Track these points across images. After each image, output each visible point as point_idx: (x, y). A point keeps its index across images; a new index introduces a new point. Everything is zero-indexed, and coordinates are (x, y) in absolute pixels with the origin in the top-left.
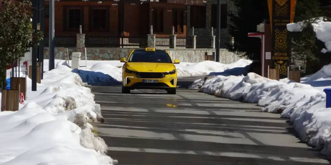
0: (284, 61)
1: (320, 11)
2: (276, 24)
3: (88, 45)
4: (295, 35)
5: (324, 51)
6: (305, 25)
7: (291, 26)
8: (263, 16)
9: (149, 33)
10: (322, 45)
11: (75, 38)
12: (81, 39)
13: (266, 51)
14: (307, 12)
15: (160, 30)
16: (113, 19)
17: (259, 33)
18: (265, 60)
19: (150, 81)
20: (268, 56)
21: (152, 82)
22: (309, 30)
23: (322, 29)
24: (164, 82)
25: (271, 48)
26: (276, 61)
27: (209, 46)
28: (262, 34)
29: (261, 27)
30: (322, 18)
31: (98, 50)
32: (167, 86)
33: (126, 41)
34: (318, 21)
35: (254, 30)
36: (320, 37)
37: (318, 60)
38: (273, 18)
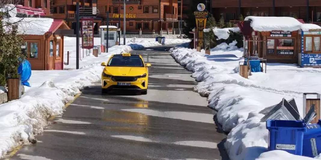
0: (202, 42)
1: (215, 24)
2: (199, 29)
3: (143, 34)
4: (207, 33)
5: (217, 39)
6: (210, 30)
7: (205, 30)
8: (194, 26)
9: (161, 30)
10: (216, 37)
11: (139, 32)
12: (141, 32)
13: (196, 38)
14: (211, 25)
15: (164, 29)
16: (150, 26)
17: (193, 32)
18: (195, 42)
19: (124, 84)
20: (196, 40)
21: (126, 84)
22: (212, 32)
23: (216, 31)
24: (136, 85)
25: (197, 37)
26: (199, 42)
27: (179, 34)
28: (194, 32)
29: (194, 30)
30: (216, 27)
31: (146, 35)
32: (139, 88)
33: (154, 32)
34: (215, 28)
35: (191, 31)
36: (216, 34)
37: (215, 42)
38: (198, 27)
